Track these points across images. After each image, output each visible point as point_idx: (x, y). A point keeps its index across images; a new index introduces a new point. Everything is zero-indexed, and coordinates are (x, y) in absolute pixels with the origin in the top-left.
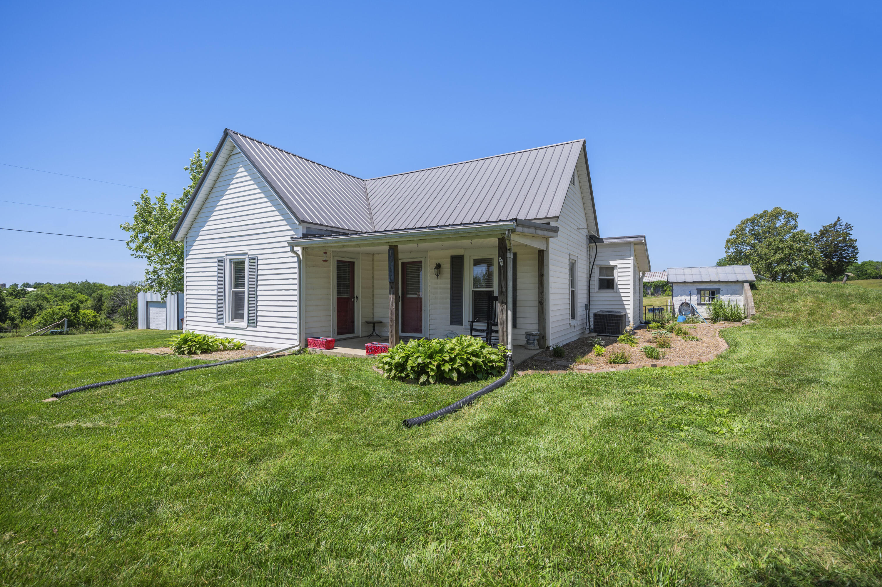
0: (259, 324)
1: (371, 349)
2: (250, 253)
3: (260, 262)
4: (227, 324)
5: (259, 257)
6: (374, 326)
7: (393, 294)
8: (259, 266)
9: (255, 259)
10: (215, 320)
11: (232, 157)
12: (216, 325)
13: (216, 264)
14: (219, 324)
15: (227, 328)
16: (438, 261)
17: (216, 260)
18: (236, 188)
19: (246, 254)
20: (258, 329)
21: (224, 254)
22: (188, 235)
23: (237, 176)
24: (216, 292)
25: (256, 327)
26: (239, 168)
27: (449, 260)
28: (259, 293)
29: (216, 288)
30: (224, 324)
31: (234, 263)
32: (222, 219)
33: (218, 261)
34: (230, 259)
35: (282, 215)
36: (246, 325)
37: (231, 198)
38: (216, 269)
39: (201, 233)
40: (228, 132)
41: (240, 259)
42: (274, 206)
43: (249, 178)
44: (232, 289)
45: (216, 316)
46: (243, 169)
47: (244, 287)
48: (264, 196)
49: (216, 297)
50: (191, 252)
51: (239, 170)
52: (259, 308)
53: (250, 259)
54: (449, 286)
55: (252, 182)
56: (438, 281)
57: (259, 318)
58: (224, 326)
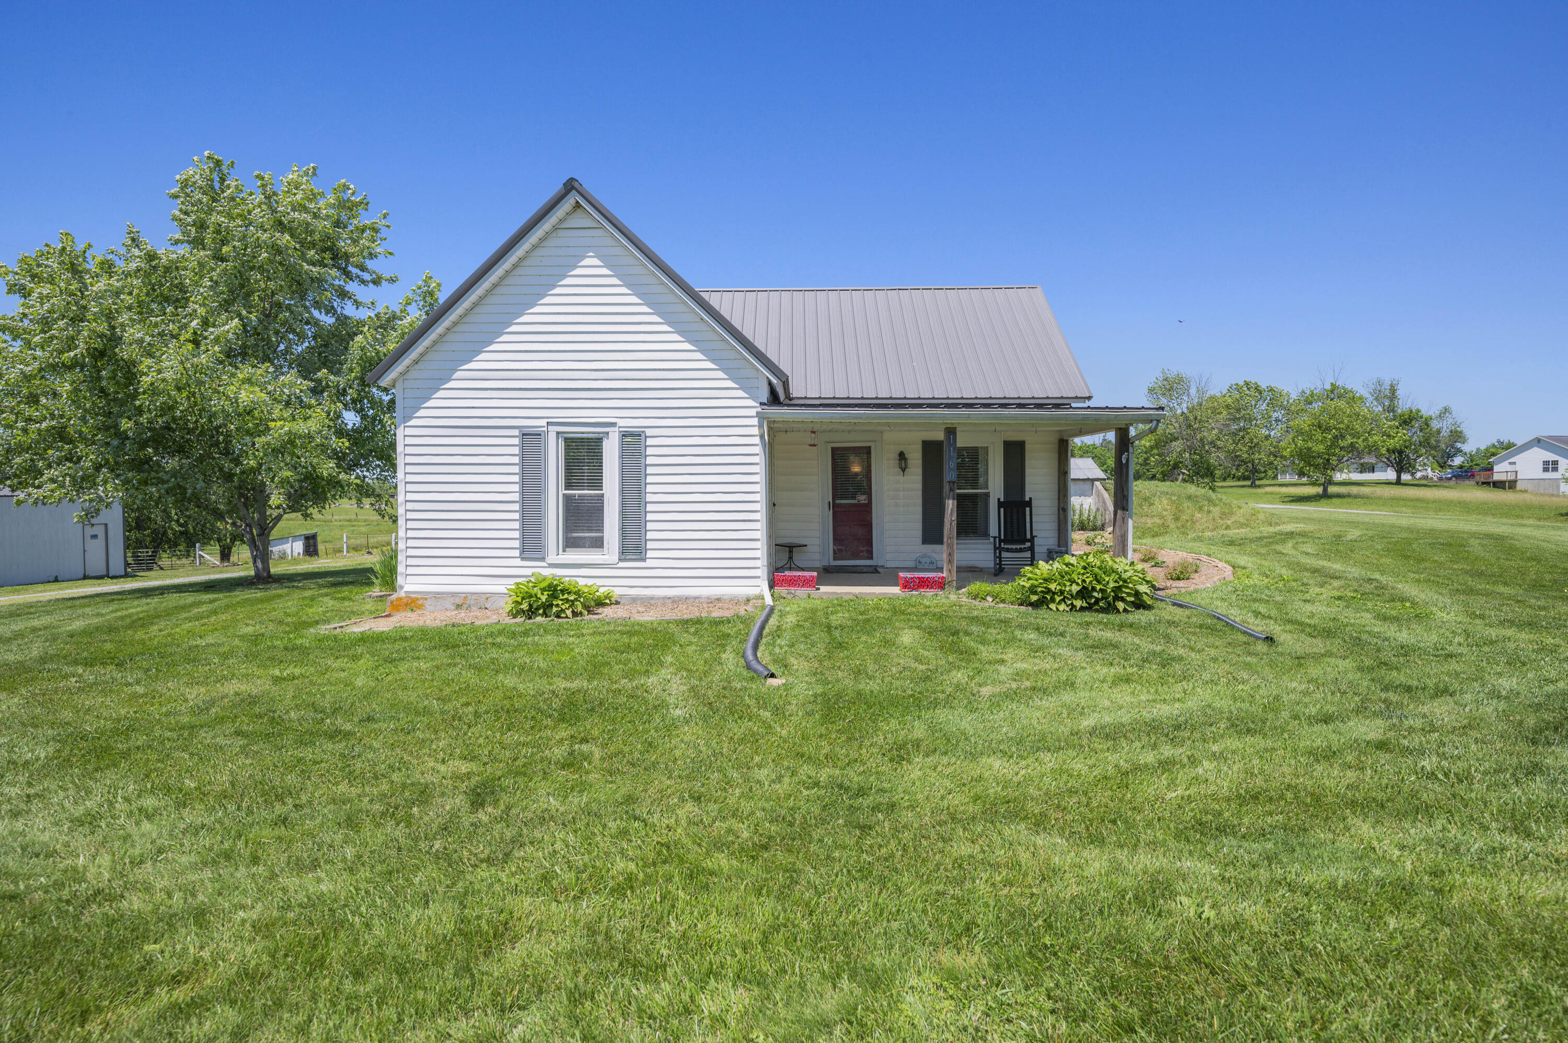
0: (650, 554)
1: (914, 582)
2: (621, 423)
3: (650, 442)
4: (552, 558)
5: (649, 432)
6: (791, 552)
7: (953, 499)
8: (648, 449)
9: (640, 435)
10: (517, 553)
11: (561, 233)
12: (518, 562)
13: (516, 441)
14: (523, 559)
15: (552, 566)
16: (902, 448)
17: (516, 432)
18: (575, 295)
19: (613, 425)
20: (649, 563)
21: (543, 422)
22: (408, 376)
23: (577, 271)
24: (516, 497)
25: (644, 560)
26: (584, 257)
27: (919, 447)
28: (649, 498)
29: (516, 488)
30: (543, 559)
31: (566, 439)
32: (530, 351)
33: (523, 435)
34: (558, 433)
35: (713, 361)
36: (614, 557)
37: (558, 313)
38: (516, 450)
39: (458, 374)
40: (576, 185)
41: (589, 433)
42: (690, 342)
43: (615, 281)
44: (563, 491)
45: (517, 544)
46: (596, 262)
47: (600, 487)
48: (662, 321)
49: (516, 507)
50: (421, 413)
51: (586, 262)
52: (650, 526)
53: (624, 435)
54: (919, 486)
55: (624, 290)
56: (901, 478)
57: (650, 545)
58: (544, 564)
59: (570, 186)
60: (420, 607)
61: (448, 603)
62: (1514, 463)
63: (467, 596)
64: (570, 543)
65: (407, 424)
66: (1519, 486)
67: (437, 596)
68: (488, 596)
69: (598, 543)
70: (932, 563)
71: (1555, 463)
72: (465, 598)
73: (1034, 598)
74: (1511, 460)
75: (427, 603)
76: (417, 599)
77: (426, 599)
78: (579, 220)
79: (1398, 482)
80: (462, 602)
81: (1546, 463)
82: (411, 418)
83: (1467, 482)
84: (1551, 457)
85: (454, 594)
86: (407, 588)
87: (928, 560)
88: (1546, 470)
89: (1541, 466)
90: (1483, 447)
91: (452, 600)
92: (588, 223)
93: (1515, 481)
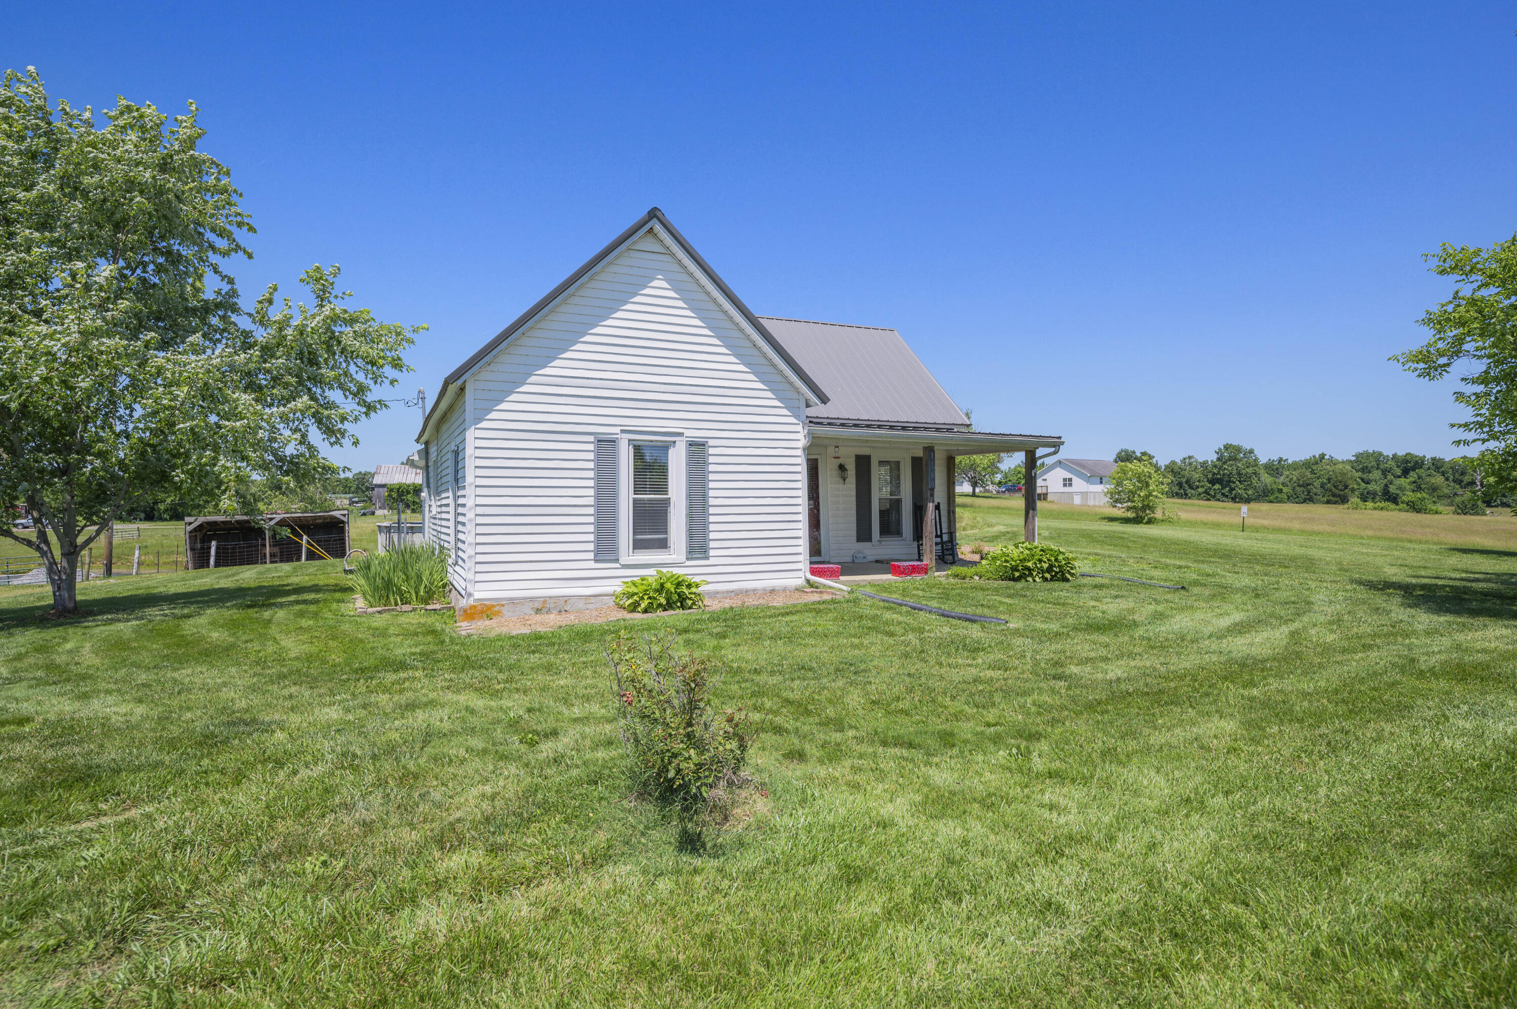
0: (712, 553)
2: (687, 433)
3: (711, 451)
4: (624, 560)
5: (711, 442)
8: (710, 457)
9: (704, 445)
10: (591, 556)
11: (633, 254)
12: (592, 564)
13: (591, 447)
14: (598, 561)
15: (625, 566)
16: (842, 461)
17: (591, 438)
18: (646, 312)
19: (681, 434)
20: (712, 561)
21: (617, 430)
22: (480, 377)
23: (647, 291)
24: (591, 501)
25: (707, 558)
26: (654, 279)
27: (853, 460)
28: (712, 502)
29: (591, 492)
30: (617, 561)
31: (635, 446)
32: (604, 362)
33: (599, 441)
34: (629, 440)
35: (763, 382)
36: (683, 557)
37: (630, 328)
38: (591, 456)
39: (533, 379)
40: (659, 214)
41: (657, 441)
42: (745, 365)
43: (681, 304)
44: (632, 496)
45: (591, 547)
46: (664, 284)
47: (665, 492)
48: (720, 343)
49: (591, 511)
50: (492, 415)
51: (655, 283)
52: (712, 527)
53: (691, 444)
54: (854, 493)
55: (688, 313)
56: (841, 486)
57: (712, 544)
58: (617, 565)
59: (654, 214)
60: (498, 613)
61: (527, 609)
62: (1045, 480)
63: (545, 600)
64: (638, 545)
65: (477, 426)
66: (1050, 498)
67: (512, 601)
68: (567, 599)
69: (663, 544)
70: (864, 557)
71: (1070, 480)
72: (544, 602)
73: (1017, 574)
74: (1044, 477)
75: (504, 610)
76: (493, 606)
77: (503, 605)
78: (649, 244)
79: (974, 495)
80: (542, 607)
81: (1065, 480)
82: (481, 420)
83: (1017, 495)
84: (1068, 475)
85: (532, 599)
86: (477, 595)
87: (862, 555)
88: (1065, 485)
89: (1062, 482)
90: (1013, 467)
91: (531, 604)
92: (657, 248)
93: (1046, 494)
